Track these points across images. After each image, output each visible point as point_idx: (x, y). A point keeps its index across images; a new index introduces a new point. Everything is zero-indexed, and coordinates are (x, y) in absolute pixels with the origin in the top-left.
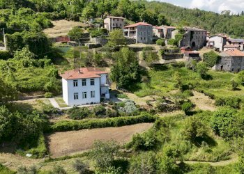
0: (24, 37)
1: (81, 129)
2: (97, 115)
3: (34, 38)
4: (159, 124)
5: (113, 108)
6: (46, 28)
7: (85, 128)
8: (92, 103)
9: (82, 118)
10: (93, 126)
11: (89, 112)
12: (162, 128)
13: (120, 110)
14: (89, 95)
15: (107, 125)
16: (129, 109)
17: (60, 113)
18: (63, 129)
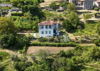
0: (28, 7)
1: (42, 46)
2: (50, 41)
3: (32, 8)
4: (77, 48)
5: (58, 39)
6: (41, 3)
7: (43, 46)
8: (50, 36)
9: (44, 42)
10: (47, 45)
11: (47, 40)
12: (79, 50)
13: (61, 40)
14: (48, 32)
15: (53, 46)
16: (65, 40)
17: (35, 39)
18: (35, 45)
